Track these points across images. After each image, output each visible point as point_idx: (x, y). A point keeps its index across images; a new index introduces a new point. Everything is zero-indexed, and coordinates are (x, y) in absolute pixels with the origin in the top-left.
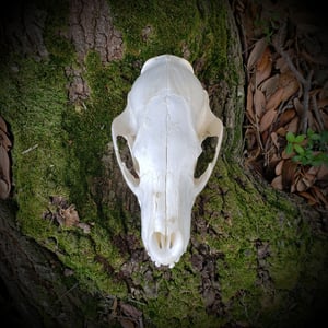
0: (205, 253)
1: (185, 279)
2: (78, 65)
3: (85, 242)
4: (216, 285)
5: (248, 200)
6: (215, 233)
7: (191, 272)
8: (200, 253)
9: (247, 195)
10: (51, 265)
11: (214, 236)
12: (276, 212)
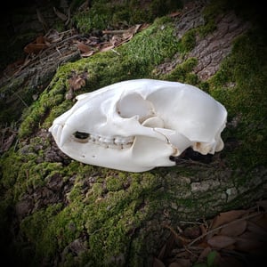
0: (66, 188)
1: (38, 171)
5: (126, 213)
6: (86, 192)
7: (45, 176)
9: (130, 211)
11: (82, 191)
12: (122, 251)
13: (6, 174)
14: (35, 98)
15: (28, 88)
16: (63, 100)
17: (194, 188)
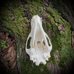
1: (33, 11)
2: (58, 61)
3: (57, 21)
4: (25, 10)
5: (17, 31)
7: (31, 13)
8: (29, 18)
10: (64, 16)
11: (25, 22)
12: (9, 28)
13: (35, 3)
14: (60, 14)
15: (64, 12)
16: (56, 22)
17: (21, 49)
